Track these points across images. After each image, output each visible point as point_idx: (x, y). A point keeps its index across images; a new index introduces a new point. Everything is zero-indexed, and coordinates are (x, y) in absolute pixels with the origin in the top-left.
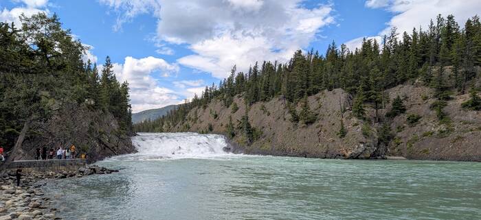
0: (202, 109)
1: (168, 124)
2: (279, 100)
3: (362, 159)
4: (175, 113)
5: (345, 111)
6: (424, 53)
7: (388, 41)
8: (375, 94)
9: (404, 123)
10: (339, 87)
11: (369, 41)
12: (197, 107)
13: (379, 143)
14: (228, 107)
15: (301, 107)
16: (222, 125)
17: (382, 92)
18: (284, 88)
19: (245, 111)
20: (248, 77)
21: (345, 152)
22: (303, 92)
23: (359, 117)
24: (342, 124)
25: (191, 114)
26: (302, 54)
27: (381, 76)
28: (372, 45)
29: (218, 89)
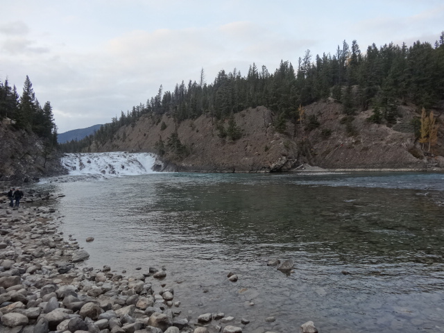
1: (96, 143)
2: (207, 117)
4: (102, 132)
5: (268, 126)
6: (334, 73)
7: (303, 62)
9: (319, 137)
10: (261, 105)
11: (286, 63)
12: (125, 126)
13: (298, 156)
14: (157, 124)
15: (228, 123)
18: (211, 106)
19: (174, 128)
20: (174, 96)
21: (269, 164)
22: (229, 109)
23: (281, 132)
25: (120, 133)
26: (226, 73)
27: (299, 94)
28: (289, 66)
29: (145, 108)
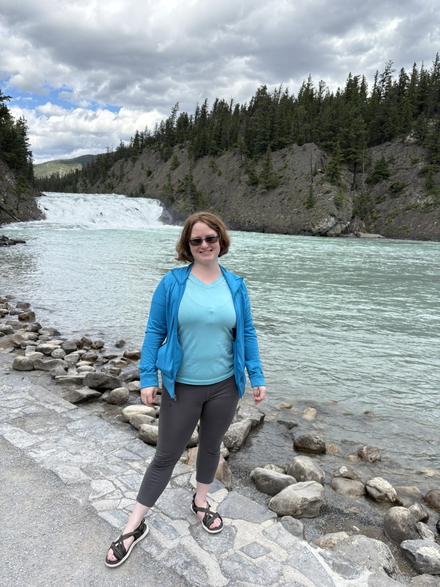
0: (130, 162)
1: (84, 181)
2: (234, 155)
3: (331, 236)
4: (93, 167)
5: (315, 174)
6: (422, 99)
7: (379, 79)
8: (355, 153)
9: (386, 192)
10: (311, 142)
11: (356, 79)
12: (123, 159)
13: (353, 217)
14: (166, 161)
15: (263, 166)
16: (157, 186)
17: (363, 151)
18: (241, 139)
19: (188, 168)
20: (193, 120)
21: (311, 226)
22: (266, 145)
23: (332, 182)
24: (311, 191)
25: (116, 168)
26: (267, 91)
27: (366, 129)
28: (359, 85)
29: (152, 135)
